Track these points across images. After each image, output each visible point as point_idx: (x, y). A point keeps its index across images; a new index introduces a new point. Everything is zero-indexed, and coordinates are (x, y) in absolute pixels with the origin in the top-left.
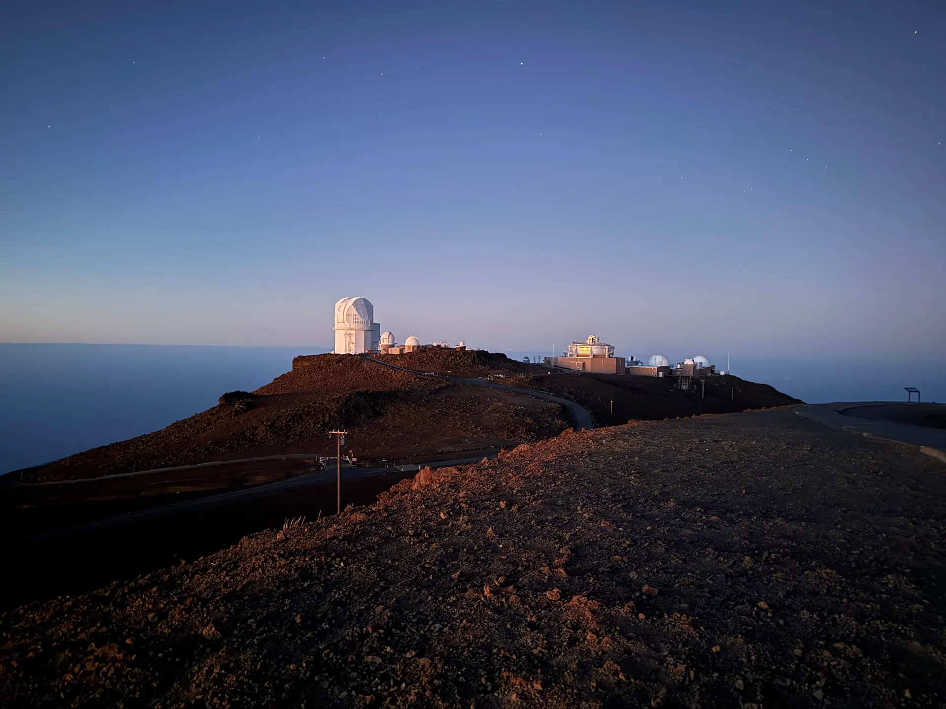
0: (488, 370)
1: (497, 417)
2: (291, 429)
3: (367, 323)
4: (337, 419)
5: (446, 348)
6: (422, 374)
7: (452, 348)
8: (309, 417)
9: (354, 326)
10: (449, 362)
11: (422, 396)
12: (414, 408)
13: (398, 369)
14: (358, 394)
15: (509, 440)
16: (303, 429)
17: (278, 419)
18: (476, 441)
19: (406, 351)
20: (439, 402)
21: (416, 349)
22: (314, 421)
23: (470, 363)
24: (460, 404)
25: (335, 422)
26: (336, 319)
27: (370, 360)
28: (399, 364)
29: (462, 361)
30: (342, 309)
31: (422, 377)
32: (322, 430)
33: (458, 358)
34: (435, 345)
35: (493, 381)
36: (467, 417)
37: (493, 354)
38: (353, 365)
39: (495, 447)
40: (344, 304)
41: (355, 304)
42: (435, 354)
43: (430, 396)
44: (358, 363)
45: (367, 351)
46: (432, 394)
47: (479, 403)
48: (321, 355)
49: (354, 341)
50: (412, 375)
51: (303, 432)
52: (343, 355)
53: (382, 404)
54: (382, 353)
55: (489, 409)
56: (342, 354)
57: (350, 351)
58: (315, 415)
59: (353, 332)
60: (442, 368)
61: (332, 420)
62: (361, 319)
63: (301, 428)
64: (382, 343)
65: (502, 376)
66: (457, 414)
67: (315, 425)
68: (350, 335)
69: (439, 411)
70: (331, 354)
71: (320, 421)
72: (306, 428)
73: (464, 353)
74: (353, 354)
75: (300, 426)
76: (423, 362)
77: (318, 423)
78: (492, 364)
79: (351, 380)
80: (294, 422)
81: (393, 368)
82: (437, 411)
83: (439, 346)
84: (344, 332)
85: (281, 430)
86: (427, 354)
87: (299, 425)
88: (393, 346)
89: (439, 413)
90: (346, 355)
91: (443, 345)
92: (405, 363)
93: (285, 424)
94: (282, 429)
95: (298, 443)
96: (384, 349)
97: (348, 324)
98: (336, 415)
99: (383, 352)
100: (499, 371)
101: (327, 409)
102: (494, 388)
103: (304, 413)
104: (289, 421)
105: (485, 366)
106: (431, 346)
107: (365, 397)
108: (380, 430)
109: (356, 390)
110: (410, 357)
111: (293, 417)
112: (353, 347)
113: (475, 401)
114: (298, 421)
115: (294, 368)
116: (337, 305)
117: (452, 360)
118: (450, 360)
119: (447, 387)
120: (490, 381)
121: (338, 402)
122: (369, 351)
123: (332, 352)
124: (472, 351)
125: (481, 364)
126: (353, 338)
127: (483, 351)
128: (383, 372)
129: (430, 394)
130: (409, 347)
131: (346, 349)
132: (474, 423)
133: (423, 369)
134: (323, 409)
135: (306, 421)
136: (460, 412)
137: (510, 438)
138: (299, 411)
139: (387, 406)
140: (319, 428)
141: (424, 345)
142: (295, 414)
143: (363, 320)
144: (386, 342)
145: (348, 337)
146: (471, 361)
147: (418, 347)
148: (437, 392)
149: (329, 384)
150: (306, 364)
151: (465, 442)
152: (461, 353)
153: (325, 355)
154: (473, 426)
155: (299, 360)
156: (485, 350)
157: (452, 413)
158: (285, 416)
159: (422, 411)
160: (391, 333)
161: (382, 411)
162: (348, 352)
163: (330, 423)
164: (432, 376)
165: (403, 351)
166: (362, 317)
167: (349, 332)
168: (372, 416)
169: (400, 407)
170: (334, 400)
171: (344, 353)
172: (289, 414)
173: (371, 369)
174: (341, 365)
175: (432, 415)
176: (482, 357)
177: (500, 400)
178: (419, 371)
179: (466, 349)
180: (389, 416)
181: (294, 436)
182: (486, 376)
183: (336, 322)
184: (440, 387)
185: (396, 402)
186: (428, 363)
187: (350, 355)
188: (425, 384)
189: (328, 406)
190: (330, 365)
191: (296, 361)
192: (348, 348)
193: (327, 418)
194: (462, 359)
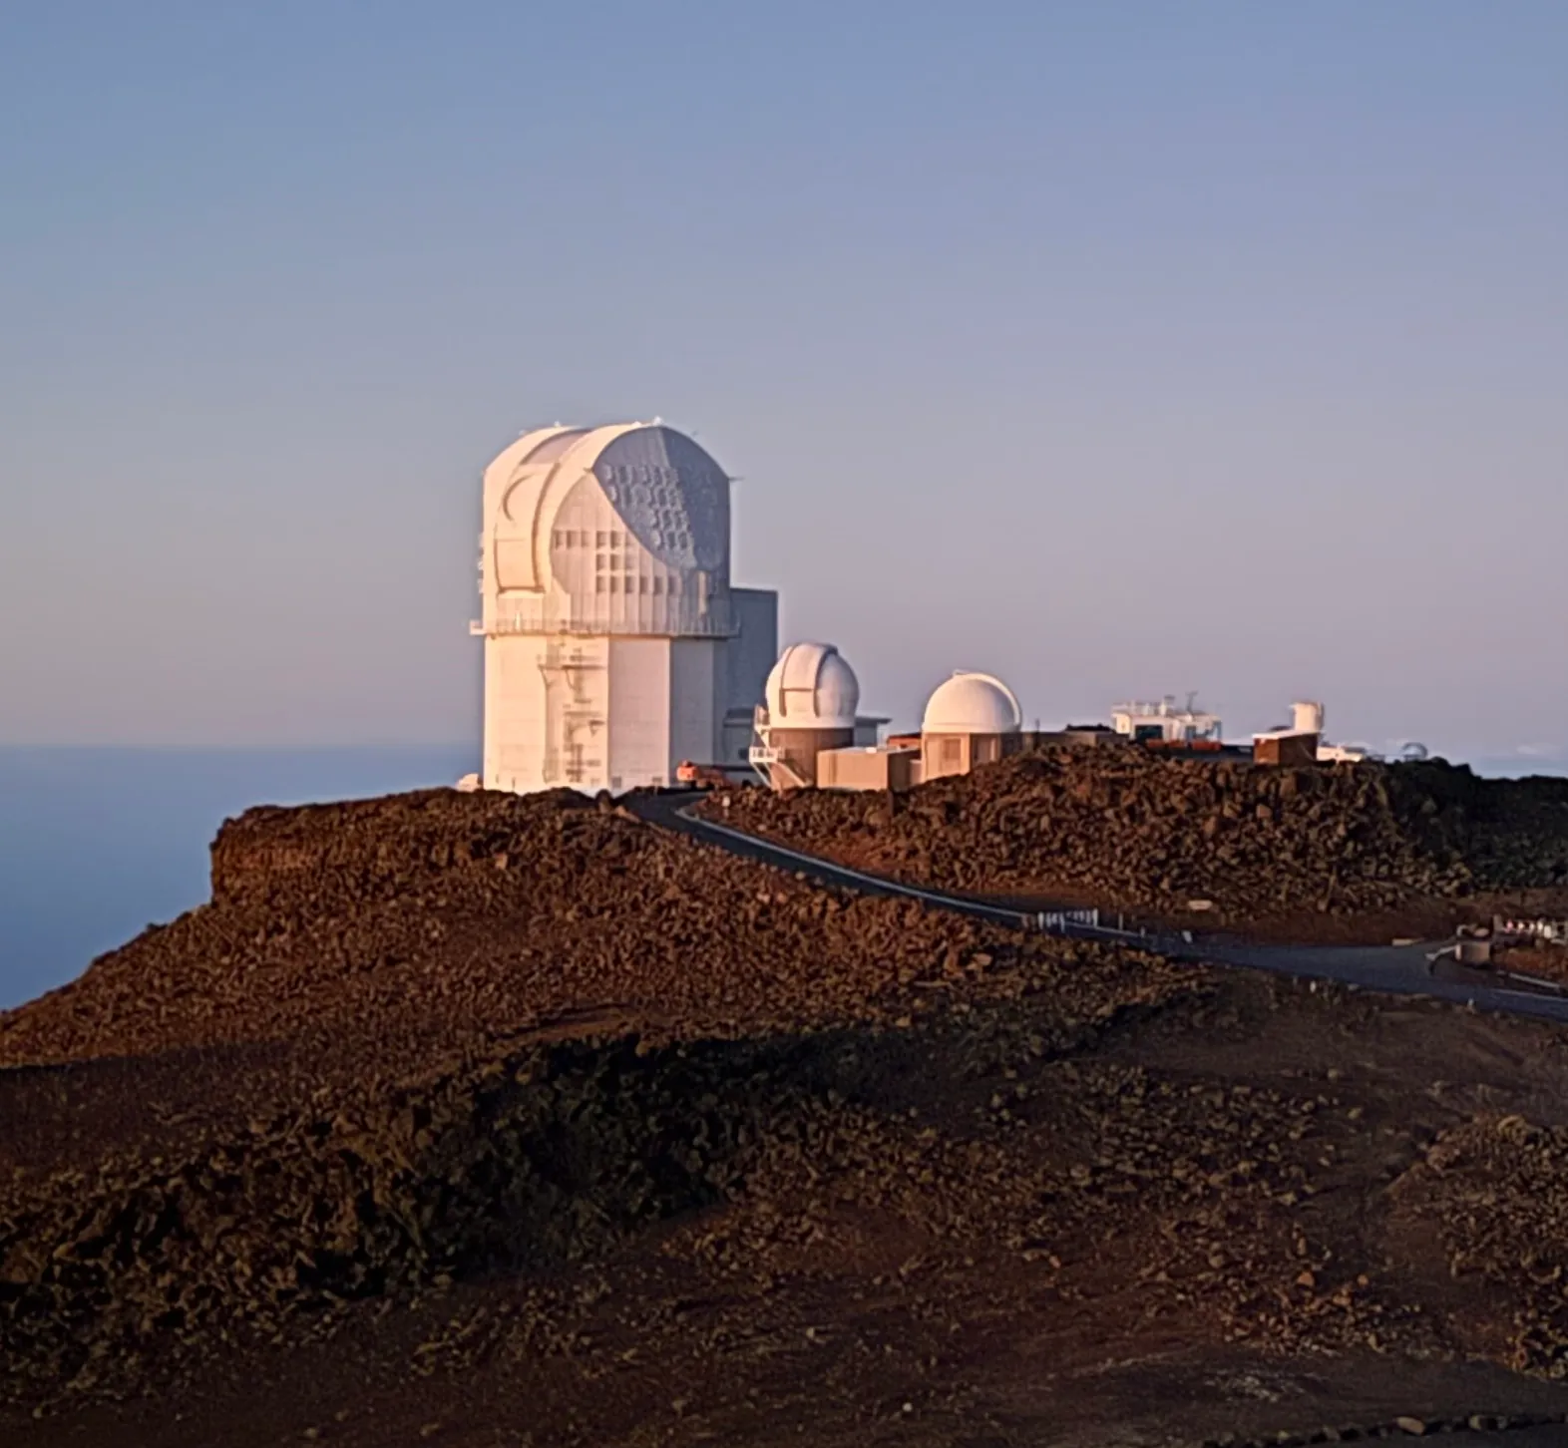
0: (1462, 891)
1: (1480, 1213)
2: (106, 1299)
3: (690, 590)
4: (415, 1233)
5: (1198, 750)
6: (1012, 925)
7: (1233, 750)
8: (226, 1221)
9: (604, 610)
10: (1201, 840)
11: (994, 1069)
12: (927, 1154)
13: (865, 889)
14: (563, 1060)
15: (1540, 1373)
16: (181, 1303)
17: (23, 1234)
18: (1312, 1386)
19: (928, 770)
20: (1101, 1110)
21: (992, 753)
22: (257, 1252)
23: (1341, 846)
24: (1244, 1123)
25: (399, 1253)
26: (486, 564)
27: (694, 830)
28: (870, 855)
29: (1289, 834)
30: (523, 504)
31: (1017, 938)
32: (305, 1306)
33: (1261, 811)
34: (1124, 726)
35: (1484, 967)
36: (1277, 1211)
37: (1504, 782)
38: (581, 863)
39: (1432, 1429)
40: (540, 470)
41: (611, 467)
42: (1115, 788)
43: (1049, 1072)
44: (613, 849)
45: (684, 775)
46: (1066, 1055)
47: (1374, 1113)
48: (390, 798)
49: (601, 707)
50: (952, 931)
51: (176, 1317)
52: (529, 799)
53: (716, 1127)
54: (775, 785)
55: (1435, 1154)
56: (521, 791)
57: (576, 773)
58: (267, 1204)
59: (598, 650)
60: (1156, 882)
61: (381, 1240)
62: (642, 563)
63: (172, 1294)
64: (777, 721)
65: (1548, 932)
66: (1212, 1194)
67: (261, 1269)
68: (578, 668)
69: (1096, 1171)
70: (452, 795)
71: (296, 1245)
72: (202, 1292)
73: (1302, 782)
74: (591, 792)
75: (164, 1281)
76: (1034, 839)
77: (281, 1261)
78: (1488, 851)
79: (556, 968)
80: (125, 1256)
81: (833, 885)
82: (1080, 1175)
83: (1147, 733)
84: (540, 646)
85: (39, 1304)
86: (1058, 791)
87: (159, 1270)
88: (842, 739)
89: (1096, 1189)
90: (541, 797)
91: (1175, 730)
92: (913, 852)
93: (68, 1270)
94: (48, 1303)
95: (135, 1394)
96: (788, 760)
97: (565, 599)
98: (406, 1205)
99: (782, 780)
100: (1537, 898)
101: (352, 1160)
102: (1484, 1011)
103: (198, 1189)
104: (93, 1248)
105: (1443, 862)
106: (1090, 739)
107: (609, 1083)
108: (681, 1307)
109: (555, 1036)
110: (951, 809)
111: (122, 1221)
112: (595, 744)
113: (1346, 1105)
114: (151, 1243)
115: (219, 887)
116: (499, 472)
117: (1224, 824)
118: (1210, 827)
119: (1177, 1000)
120: (1466, 963)
121: (422, 1118)
122: (699, 771)
123: (467, 783)
124: (1369, 767)
125: (1417, 853)
126: (597, 688)
127: (1441, 763)
128: (764, 910)
129: (1052, 1054)
130: (949, 742)
131: (550, 764)
132: (1314, 1251)
133: (1030, 887)
134: (321, 1168)
135: (206, 1242)
136: (1236, 1180)
137: (1548, 1363)
138: (162, 1182)
139: (753, 1139)
140: (284, 1296)
141: (1057, 727)
142: (140, 1197)
143: (663, 572)
144: (799, 716)
145: (564, 682)
146: (1352, 835)
147: (1010, 740)
148: (1093, 1041)
149: (413, 990)
150: (289, 860)
151: (1238, 1393)
152: (1287, 783)
153: (418, 801)
154: (1306, 1279)
155: (251, 835)
156: (1454, 761)
157: (1182, 1186)
158: (69, 1212)
159: (980, 1170)
160: (831, 652)
161: (717, 1175)
162: (563, 782)
163: (361, 1256)
164: (1090, 935)
165: (908, 771)
166: (657, 552)
167: (570, 647)
168: (647, 1206)
169: (840, 1145)
170: (399, 1099)
171: (538, 786)
172: (100, 1202)
173: (694, 893)
174: (502, 862)
175: (1046, 1199)
176: (1429, 805)
177: (1513, 1091)
178: (997, 902)
179: (1323, 754)
180: (763, 1207)
181: (114, 1349)
182: (1439, 933)
183: (488, 587)
184: (1120, 1011)
185: (811, 1115)
186: (1065, 848)
187: (568, 799)
188: (1029, 991)
189: (356, 1146)
190: (434, 867)
191: (233, 839)
192: (564, 756)
193: (345, 1224)
194: (1289, 818)
